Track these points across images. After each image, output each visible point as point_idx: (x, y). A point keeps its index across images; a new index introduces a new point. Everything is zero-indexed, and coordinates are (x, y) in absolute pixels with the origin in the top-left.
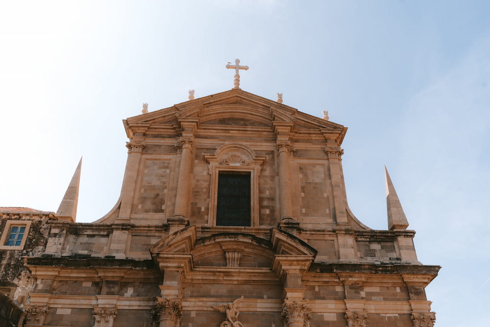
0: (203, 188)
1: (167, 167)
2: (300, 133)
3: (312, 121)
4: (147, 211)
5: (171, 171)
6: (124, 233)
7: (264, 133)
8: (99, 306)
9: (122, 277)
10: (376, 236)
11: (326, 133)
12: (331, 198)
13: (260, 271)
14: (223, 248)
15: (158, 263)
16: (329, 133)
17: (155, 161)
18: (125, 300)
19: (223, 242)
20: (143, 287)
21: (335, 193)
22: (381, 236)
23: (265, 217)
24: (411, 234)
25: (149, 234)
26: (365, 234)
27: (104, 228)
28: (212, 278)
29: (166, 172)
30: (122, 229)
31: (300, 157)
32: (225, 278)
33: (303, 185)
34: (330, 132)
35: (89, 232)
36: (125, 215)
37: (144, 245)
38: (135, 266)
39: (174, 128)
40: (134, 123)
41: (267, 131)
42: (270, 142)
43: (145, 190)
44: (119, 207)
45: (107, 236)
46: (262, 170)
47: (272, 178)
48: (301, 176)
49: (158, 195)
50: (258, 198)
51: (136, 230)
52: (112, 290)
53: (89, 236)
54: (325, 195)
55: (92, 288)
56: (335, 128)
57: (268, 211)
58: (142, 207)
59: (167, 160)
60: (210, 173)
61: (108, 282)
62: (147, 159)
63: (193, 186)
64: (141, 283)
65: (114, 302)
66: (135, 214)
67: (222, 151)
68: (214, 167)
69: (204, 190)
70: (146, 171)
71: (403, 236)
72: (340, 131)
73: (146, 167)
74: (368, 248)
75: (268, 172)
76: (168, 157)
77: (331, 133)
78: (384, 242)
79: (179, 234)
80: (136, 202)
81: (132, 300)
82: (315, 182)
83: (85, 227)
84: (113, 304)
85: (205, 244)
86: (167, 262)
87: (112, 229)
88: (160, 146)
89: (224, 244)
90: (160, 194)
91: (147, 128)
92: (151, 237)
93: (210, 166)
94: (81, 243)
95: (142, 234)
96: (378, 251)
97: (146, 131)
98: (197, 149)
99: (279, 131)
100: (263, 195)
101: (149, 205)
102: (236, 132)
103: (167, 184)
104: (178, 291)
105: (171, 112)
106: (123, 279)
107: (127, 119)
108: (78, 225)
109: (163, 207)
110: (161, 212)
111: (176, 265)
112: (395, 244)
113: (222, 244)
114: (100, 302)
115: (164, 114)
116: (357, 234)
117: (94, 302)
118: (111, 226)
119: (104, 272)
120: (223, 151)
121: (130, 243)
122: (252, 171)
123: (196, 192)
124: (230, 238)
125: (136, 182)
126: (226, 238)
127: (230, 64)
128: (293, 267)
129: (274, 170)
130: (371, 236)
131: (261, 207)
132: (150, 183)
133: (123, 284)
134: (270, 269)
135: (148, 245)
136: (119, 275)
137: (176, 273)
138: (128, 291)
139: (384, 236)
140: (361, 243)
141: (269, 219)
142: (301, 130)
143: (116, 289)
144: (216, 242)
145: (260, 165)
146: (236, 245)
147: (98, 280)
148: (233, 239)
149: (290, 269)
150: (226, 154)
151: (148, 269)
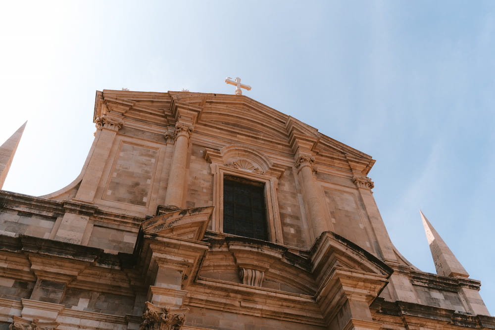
0: (203, 188)
1: (152, 156)
2: (322, 156)
3: (334, 145)
4: (119, 200)
5: (157, 161)
6: (82, 218)
7: (279, 146)
8: (23, 318)
9: (73, 278)
10: (436, 282)
11: (351, 161)
12: (369, 230)
13: (297, 298)
14: (239, 261)
15: (151, 252)
16: (356, 162)
17: (135, 146)
18: (73, 316)
19: (240, 251)
20: (105, 301)
21: (374, 225)
22: (442, 283)
23: (290, 237)
24: (477, 285)
25: (122, 228)
26: (421, 277)
27: (51, 206)
28: (223, 301)
29: (150, 161)
30: (81, 213)
31: (323, 180)
32: (243, 304)
33: (332, 210)
34: (357, 160)
35: (23, 209)
36: (85, 196)
37: (113, 241)
38: (101, 262)
39: (165, 116)
40: (112, 98)
41: (283, 145)
42: (287, 157)
43: (119, 175)
44: (77, 186)
45: (54, 219)
46: (279, 184)
47: (294, 195)
48: (328, 200)
49: (137, 184)
50: (279, 214)
51: (102, 218)
52: (52, 296)
53: (20, 213)
54: (361, 226)
55: (14, 289)
56: (362, 157)
57: (292, 231)
58: (113, 194)
59: (153, 148)
60: (212, 173)
61: (45, 283)
62: (124, 142)
63: (189, 183)
64: (103, 293)
65: (53, 315)
66: (102, 199)
67: (228, 152)
68: (218, 168)
69: (205, 190)
70: (122, 154)
71: (468, 287)
72: (368, 162)
73: (121, 149)
74: (428, 296)
75: (286, 187)
76: (155, 145)
77: (358, 163)
78: (446, 291)
79: (188, 214)
80: (104, 184)
81: (85, 318)
82: (346, 209)
83: (17, 200)
84: (49, 319)
85: (214, 250)
86: (165, 252)
87: (63, 211)
88: (143, 132)
89: (240, 255)
90: (141, 184)
91: (128, 108)
92: (125, 233)
93: (213, 165)
94: (5, 222)
95: (110, 226)
96: (441, 301)
97: (126, 112)
98: (193, 144)
99: (299, 145)
100: (283, 211)
101: (123, 192)
102: (244, 137)
103: (151, 174)
104: (181, 299)
105: (162, 99)
106: (74, 283)
107: (104, 90)
108: (6, 195)
109: (145, 200)
110: (143, 205)
111: (180, 259)
112: (461, 296)
113: (237, 255)
114: (26, 311)
115: (153, 98)
116: (413, 275)
117: (14, 312)
118: (62, 204)
119: (44, 264)
120: (230, 153)
121: (89, 234)
122: (267, 182)
123: (193, 190)
124: (251, 247)
125: (107, 163)
126: (245, 246)
127: (230, 80)
128: (357, 290)
129: (295, 187)
130: (429, 280)
131: (284, 224)
132: (126, 168)
133: (70, 292)
134: (312, 299)
135: (120, 242)
136: (68, 272)
137: (179, 272)
138: (79, 304)
139: (445, 284)
140: (419, 288)
141: (295, 239)
142: (322, 152)
143: (60, 295)
144: (230, 250)
145: (277, 178)
146: (257, 260)
147: (26, 278)
148: (255, 250)
149: (353, 293)
150: (233, 157)
151: (122, 270)
